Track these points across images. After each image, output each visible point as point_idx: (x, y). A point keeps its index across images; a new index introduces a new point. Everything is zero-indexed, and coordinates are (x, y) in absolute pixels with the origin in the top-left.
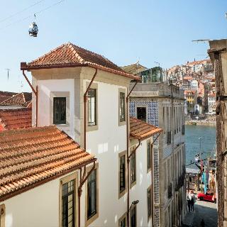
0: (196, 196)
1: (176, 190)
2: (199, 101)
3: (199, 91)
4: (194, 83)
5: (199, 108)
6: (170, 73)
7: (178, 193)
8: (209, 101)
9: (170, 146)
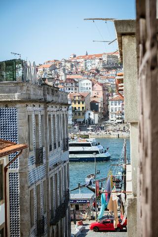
0: (87, 228)
1: (52, 224)
2: (94, 107)
3: (93, 94)
4: (85, 83)
5: (94, 117)
6: (41, 69)
7: (55, 227)
8: (110, 107)
9: (42, 167)
